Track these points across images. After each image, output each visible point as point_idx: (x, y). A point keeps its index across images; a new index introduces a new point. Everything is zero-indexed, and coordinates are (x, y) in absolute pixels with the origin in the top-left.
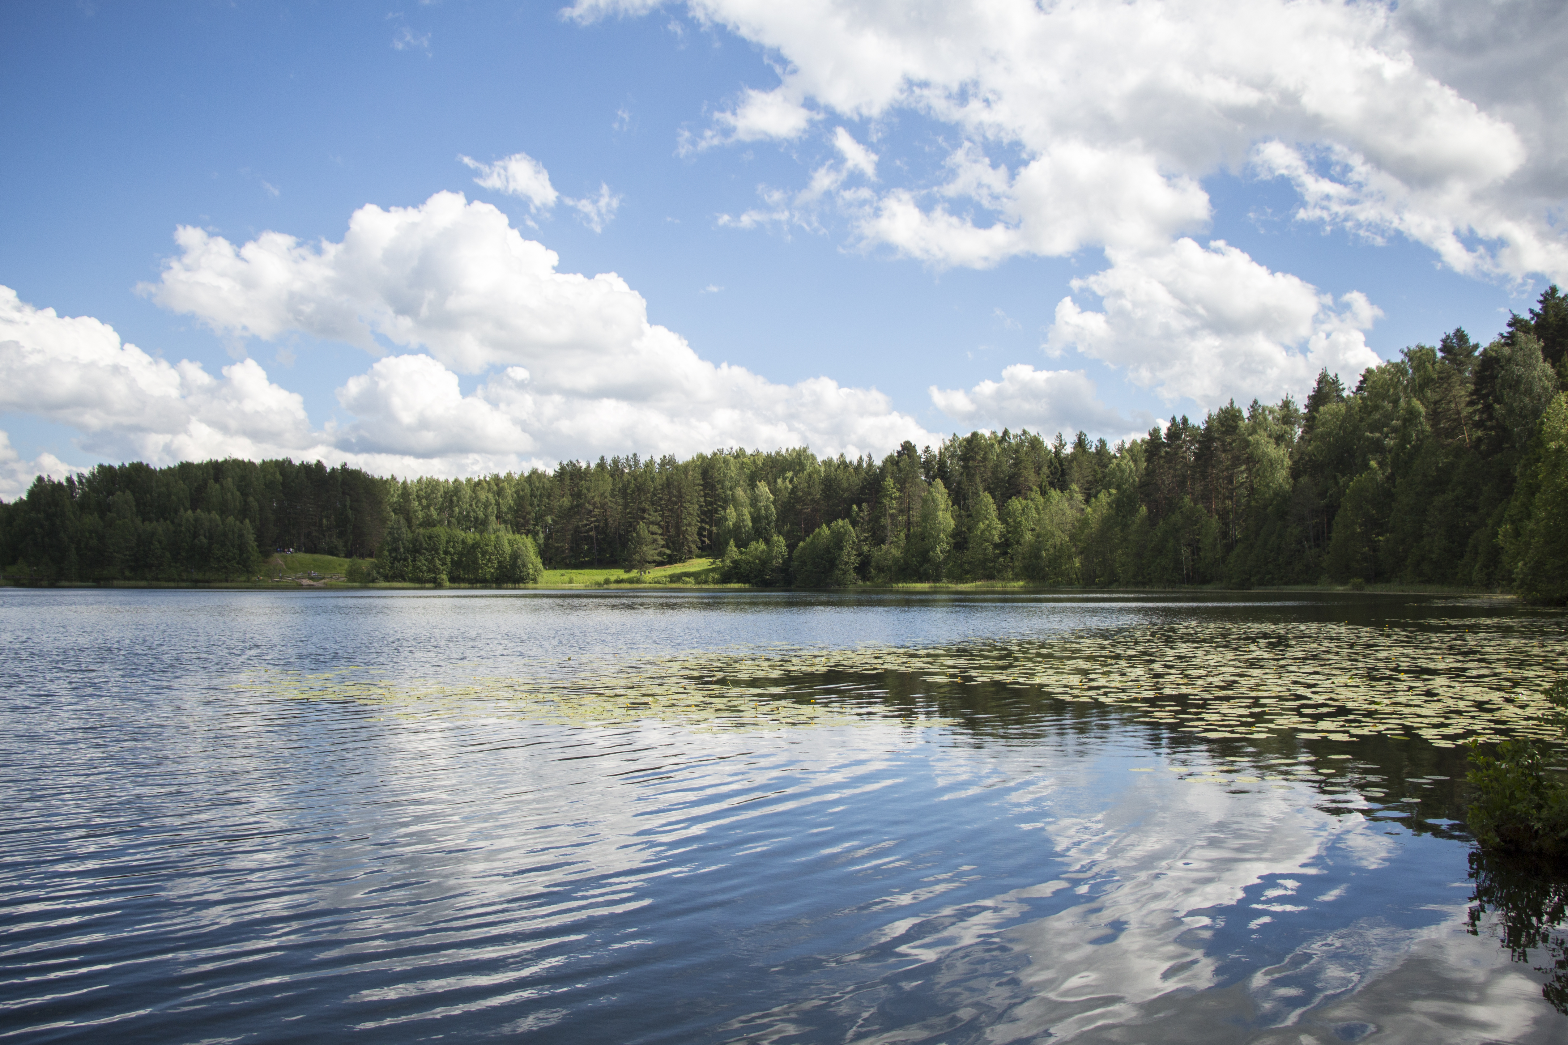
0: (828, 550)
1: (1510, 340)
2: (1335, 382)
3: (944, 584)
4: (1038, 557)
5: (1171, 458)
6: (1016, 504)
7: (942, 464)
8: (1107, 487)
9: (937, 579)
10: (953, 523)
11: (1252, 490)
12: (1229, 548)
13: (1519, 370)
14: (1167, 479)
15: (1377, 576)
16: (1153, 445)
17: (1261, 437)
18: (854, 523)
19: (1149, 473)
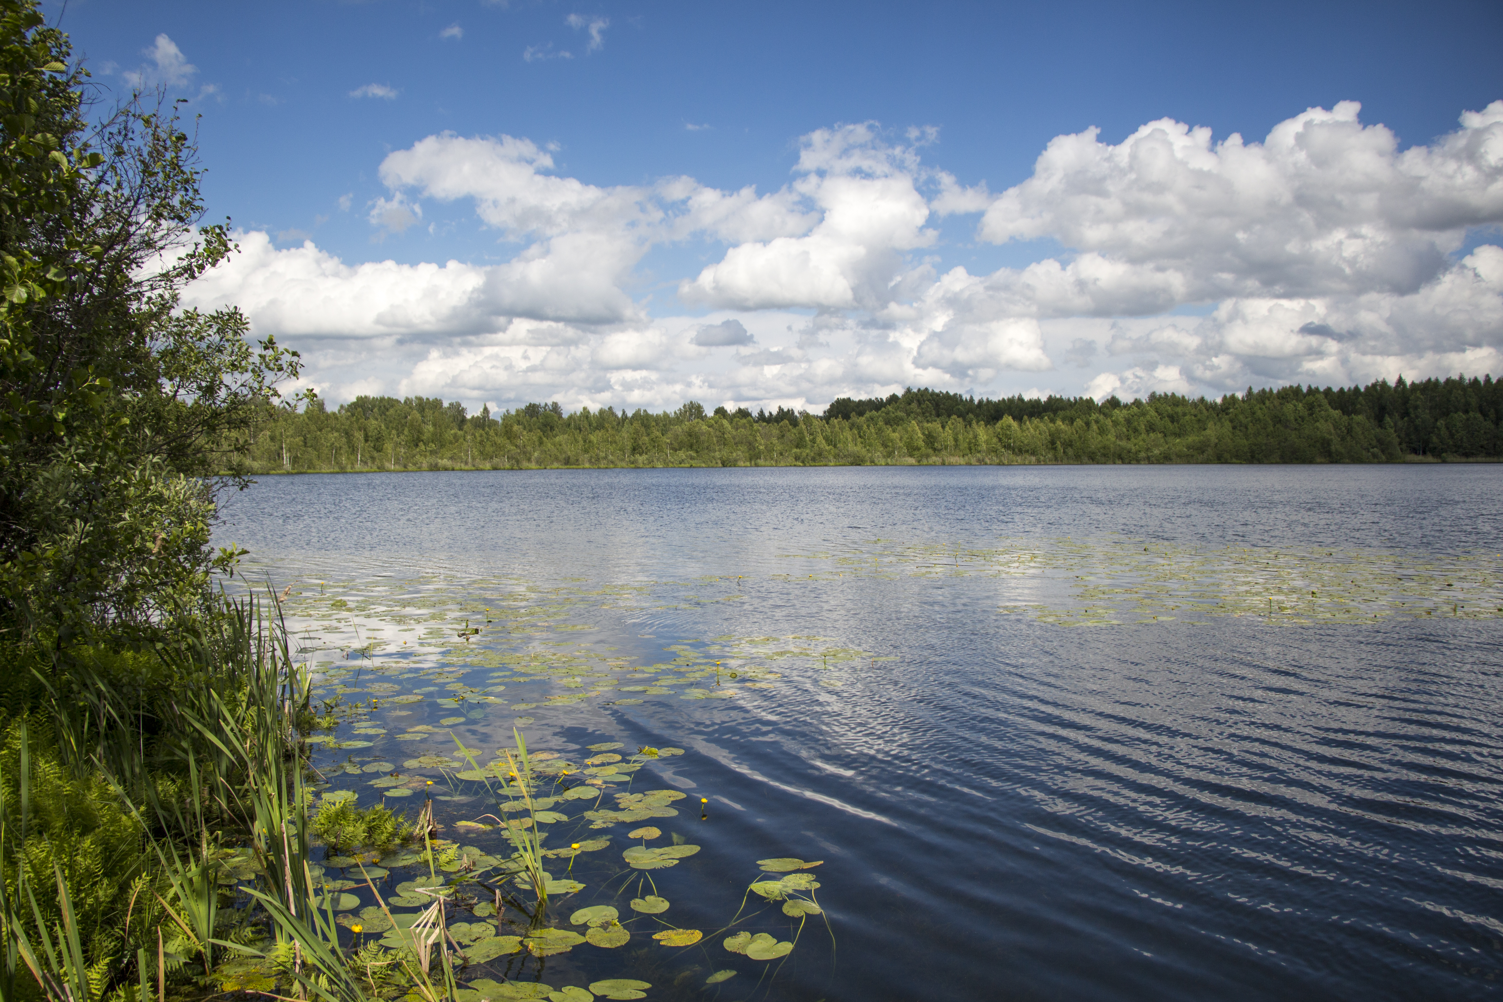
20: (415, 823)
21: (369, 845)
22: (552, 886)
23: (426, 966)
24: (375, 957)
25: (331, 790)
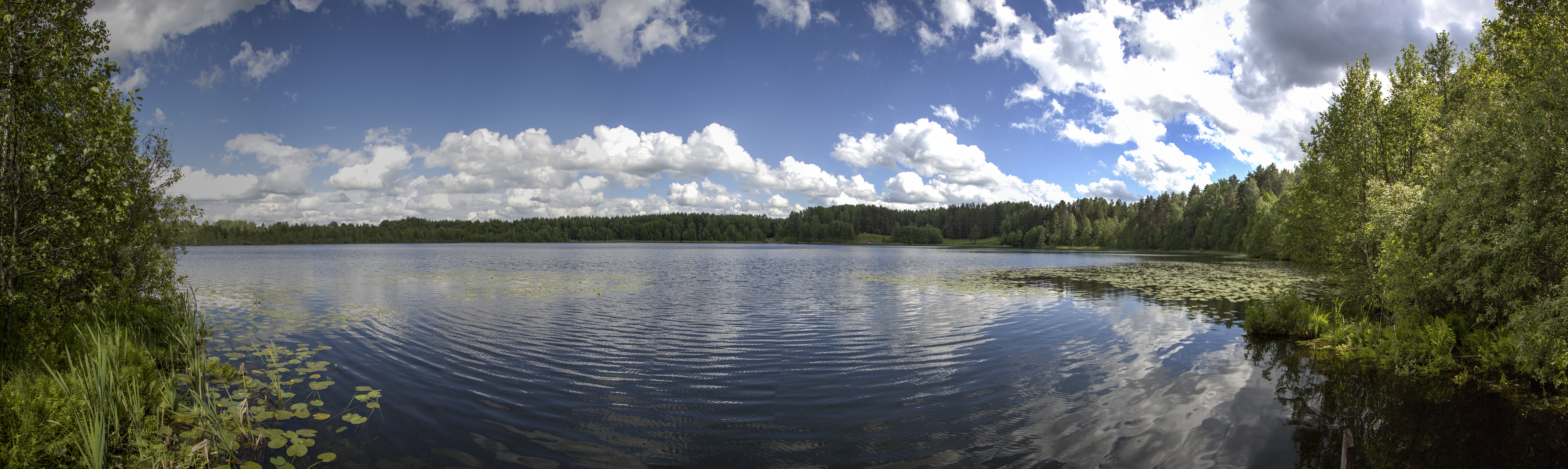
0: (1036, 235)
1: (1248, 180)
2: (1198, 188)
3: (1073, 247)
4: (1103, 239)
5: (1146, 209)
6: (1097, 222)
7: (1073, 207)
8: (1126, 217)
9: (1071, 246)
10: (1076, 227)
11: (1171, 220)
12: (1163, 238)
13: (1250, 189)
14: (1145, 215)
15: (1207, 248)
16: (1141, 205)
17: (1175, 204)
18: (1044, 227)
19: (1140, 213)
20: (238, 370)
21: (224, 376)
22: (284, 395)
23: (241, 420)
24: (225, 416)
25: (211, 356)
